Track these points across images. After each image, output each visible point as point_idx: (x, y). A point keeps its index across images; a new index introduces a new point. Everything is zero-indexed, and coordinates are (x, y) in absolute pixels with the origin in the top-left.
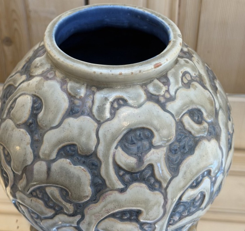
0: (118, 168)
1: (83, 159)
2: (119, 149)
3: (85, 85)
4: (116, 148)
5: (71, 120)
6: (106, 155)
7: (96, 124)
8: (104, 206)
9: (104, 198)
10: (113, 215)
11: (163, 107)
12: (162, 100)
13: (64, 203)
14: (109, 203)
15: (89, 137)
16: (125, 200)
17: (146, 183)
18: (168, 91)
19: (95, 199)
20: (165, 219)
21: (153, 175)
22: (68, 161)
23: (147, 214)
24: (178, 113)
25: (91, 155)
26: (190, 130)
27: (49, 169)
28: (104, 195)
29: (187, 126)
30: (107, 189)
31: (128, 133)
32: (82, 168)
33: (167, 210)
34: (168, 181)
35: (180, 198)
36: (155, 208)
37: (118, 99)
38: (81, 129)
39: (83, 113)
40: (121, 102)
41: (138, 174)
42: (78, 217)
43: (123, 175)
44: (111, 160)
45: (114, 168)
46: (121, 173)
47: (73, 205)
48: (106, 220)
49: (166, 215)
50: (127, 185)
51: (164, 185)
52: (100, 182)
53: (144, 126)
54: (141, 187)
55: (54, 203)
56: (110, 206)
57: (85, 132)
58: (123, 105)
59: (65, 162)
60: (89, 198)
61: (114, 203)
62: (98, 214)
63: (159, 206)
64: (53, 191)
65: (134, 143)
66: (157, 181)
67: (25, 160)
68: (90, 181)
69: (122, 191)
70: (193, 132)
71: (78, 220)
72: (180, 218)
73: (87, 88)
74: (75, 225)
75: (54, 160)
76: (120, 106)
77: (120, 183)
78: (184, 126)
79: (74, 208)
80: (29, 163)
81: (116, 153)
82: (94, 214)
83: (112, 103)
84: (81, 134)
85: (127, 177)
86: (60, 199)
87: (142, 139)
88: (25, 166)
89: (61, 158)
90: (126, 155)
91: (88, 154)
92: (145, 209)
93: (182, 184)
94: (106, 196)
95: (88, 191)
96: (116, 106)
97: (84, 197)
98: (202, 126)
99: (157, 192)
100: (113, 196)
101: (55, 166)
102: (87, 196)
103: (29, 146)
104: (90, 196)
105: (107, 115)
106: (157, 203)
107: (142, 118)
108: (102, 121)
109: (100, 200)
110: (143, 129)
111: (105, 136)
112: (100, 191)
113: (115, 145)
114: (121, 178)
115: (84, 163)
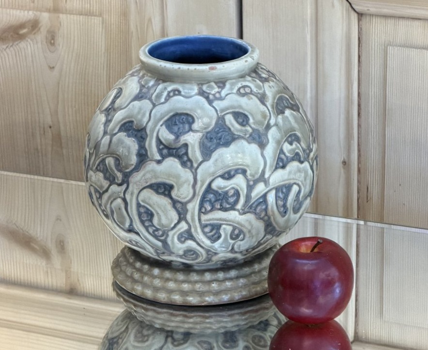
0: (159, 142)
1: (136, 133)
2: (164, 127)
3: (156, 79)
4: (161, 126)
5: (136, 103)
6: (152, 131)
7: (152, 106)
8: (144, 175)
9: (144, 167)
10: (151, 186)
11: (210, 102)
12: (211, 97)
13: (116, 172)
14: (147, 172)
15: (144, 115)
16: (160, 172)
17: (179, 160)
18: (219, 93)
19: (138, 168)
20: (195, 202)
21: (186, 153)
22: (125, 134)
23: (178, 190)
24: (222, 111)
25: (142, 129)
26: (230, 126)
27: (111, 141)
28: (145, 165)
29: (228, 123)
30: (148, 159)
31: (174, 116)
32: (134, 139)
33: (197, 192)
34: (199, 162)
35: (210, 184)
36: (186, 186)
37: (174, 91)
38: (140, 109)
39: (146, 98)
40: (177, 92)
41: (175, 151)
42: (125, 186)
43: (163, 149)
44: (155, 135)
45: (157, 142)
46: (161, 147)
47: (122, 175)
48: (145, 190)
49: (196, 197)
50: (164, 157)
51: (195, 165)
52: (144, 153)
53: (188, 112)
54: (174, 161)
55: (110, 174)
56: (148, 176)
57: (142, 111)
58: (177, 95)
59: (122, 135)
60: (133, 167)
61: (151, 173)
62: (138, 183)
63: (189, 185)
64: (110, 161)
65: (177, 125)
66: (189, 160)
67: (98, 137)
68: (137, 151)
69: (159, 162)
70: (232, 129)
71: (124, 189)
72: (212, 209)
73: (156, 81)
74: (122, 195)
75: (116, 134)
76: (175, 95)
77: (158, 154)
78: (225, 122)
79: (123, 177)
80: (99, 139)
81: (161, 130)
82: (136, 183)
83: (169, 92)
84: (139, 113)
85: (165, 151)
86: (114, 168)
87: (184, 123)
88: (97, 141)
89: (121, 132)
90: (167, 132)
91: (140, 128)
92: (176, 184)
93: (212, 170)
94: (146, 165)
95: (134, 159)
96: (172, 94)
97: (130, 165)
98: (243, 128)
99: (187, 170)
100: (151, 166)
101: (115, 139)
102: (132, 165)
103: (103, 125)
104: (135, 164)
105: (163, 100)
106: (187, 181)
107: (189, 106)
108: (157, 104)
109: (141, 169)
110: (187, 115)
111: (155, 115)
112: (142, 161)
113: (161, 123)
114: (160, 151)
115: (136, 136)
